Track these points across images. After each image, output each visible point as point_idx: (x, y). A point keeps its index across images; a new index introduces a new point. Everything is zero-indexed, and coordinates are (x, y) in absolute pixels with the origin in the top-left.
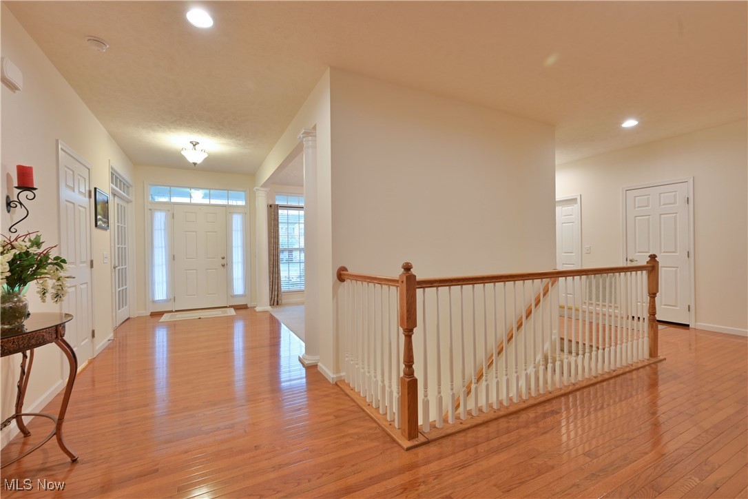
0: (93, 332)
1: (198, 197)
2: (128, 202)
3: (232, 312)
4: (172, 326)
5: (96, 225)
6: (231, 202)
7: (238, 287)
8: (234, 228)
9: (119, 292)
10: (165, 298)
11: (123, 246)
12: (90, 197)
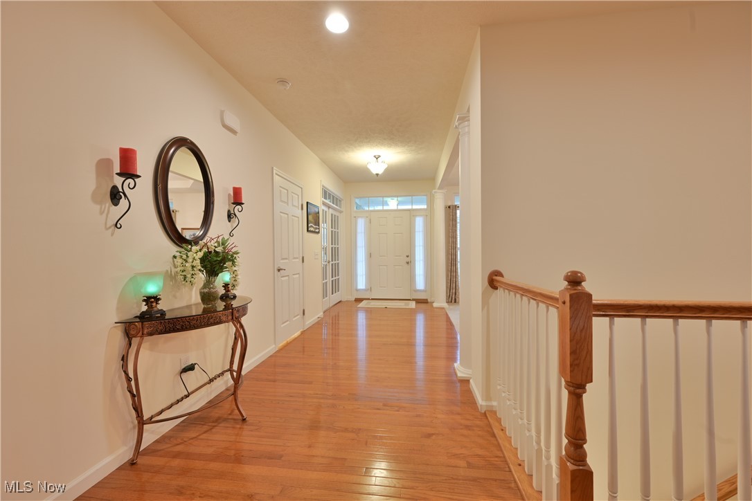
0: (304, 311)
1: (392, 204)
2: (341, 212)
3: (413, 305)
4: (368, 311)
5: (308, 231)
6: (415, 207)
7: (420, 283)
8: (417, 230)
9: (332, 281)
10: (364, 287)
11: (336, 246)
12: (302, 209)
